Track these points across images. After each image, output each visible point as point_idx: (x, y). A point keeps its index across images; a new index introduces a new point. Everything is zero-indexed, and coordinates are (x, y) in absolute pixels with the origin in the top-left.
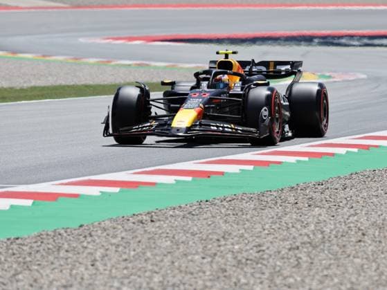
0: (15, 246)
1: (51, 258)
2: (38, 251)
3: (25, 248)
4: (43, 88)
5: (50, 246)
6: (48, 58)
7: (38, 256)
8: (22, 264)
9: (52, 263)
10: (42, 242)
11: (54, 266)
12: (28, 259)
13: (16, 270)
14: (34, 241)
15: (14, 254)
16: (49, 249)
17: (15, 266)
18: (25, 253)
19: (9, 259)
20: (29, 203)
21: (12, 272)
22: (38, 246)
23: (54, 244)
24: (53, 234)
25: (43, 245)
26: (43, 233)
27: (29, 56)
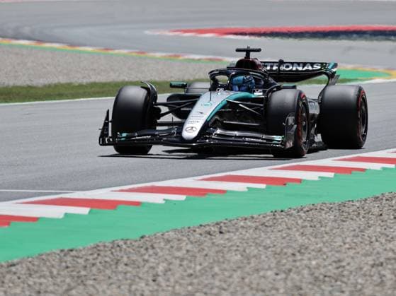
0: (69, 259)
1: (108, 272)
2: (94, 265)
3: (79, 260)
4: (104, 85)
5: (107, 259)
6: (111, 52)
7: (94, 269)
8: (76, 279)
9: (109, 278)
10: (98, 255)
11: (111, 281)
12: (83, 273)
13: (69, 285)
14: (90, 252)
15: (67, 267)
16: (106, 262)
17: (68, 280)
18: (80, 266)
19: (62, 273)
20: (85, 211)
21: (65, 287)
22: (94, 259)
23: (111, 256)
24: (111, 245)
25: (100, 257)
26: (100, 244)
27: (89, 49)
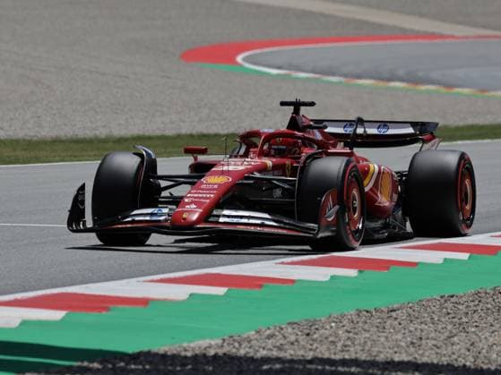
0: (449, 305)
1: (490, 319)
2: (475, 311)
3: (460, 307)
4: (482, 127)
5: (489, 306)
6: (486, 94)
7: (476, 317)
8: (458, 326)
9: (492, 325)
10: (480, 301)
11: (494, 328)
12: (464, 320)
13: (451, 332)
14: (471, 299)
15: (448, 314)
16: (488, 309)
17: (449, 327)
18: (462, 312)
19: (443, 319)
20: (465, 256)
21: (447, 334)
22: (475, 306)
23: (493, 303)
24: (492, 292)
25: (481, 304)
26: (482, 291)
27: (466, 91)
